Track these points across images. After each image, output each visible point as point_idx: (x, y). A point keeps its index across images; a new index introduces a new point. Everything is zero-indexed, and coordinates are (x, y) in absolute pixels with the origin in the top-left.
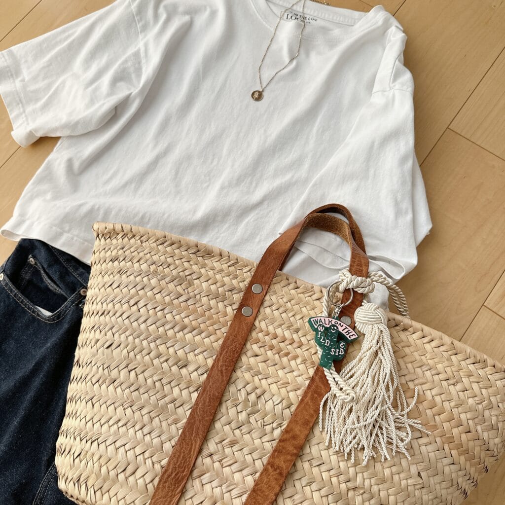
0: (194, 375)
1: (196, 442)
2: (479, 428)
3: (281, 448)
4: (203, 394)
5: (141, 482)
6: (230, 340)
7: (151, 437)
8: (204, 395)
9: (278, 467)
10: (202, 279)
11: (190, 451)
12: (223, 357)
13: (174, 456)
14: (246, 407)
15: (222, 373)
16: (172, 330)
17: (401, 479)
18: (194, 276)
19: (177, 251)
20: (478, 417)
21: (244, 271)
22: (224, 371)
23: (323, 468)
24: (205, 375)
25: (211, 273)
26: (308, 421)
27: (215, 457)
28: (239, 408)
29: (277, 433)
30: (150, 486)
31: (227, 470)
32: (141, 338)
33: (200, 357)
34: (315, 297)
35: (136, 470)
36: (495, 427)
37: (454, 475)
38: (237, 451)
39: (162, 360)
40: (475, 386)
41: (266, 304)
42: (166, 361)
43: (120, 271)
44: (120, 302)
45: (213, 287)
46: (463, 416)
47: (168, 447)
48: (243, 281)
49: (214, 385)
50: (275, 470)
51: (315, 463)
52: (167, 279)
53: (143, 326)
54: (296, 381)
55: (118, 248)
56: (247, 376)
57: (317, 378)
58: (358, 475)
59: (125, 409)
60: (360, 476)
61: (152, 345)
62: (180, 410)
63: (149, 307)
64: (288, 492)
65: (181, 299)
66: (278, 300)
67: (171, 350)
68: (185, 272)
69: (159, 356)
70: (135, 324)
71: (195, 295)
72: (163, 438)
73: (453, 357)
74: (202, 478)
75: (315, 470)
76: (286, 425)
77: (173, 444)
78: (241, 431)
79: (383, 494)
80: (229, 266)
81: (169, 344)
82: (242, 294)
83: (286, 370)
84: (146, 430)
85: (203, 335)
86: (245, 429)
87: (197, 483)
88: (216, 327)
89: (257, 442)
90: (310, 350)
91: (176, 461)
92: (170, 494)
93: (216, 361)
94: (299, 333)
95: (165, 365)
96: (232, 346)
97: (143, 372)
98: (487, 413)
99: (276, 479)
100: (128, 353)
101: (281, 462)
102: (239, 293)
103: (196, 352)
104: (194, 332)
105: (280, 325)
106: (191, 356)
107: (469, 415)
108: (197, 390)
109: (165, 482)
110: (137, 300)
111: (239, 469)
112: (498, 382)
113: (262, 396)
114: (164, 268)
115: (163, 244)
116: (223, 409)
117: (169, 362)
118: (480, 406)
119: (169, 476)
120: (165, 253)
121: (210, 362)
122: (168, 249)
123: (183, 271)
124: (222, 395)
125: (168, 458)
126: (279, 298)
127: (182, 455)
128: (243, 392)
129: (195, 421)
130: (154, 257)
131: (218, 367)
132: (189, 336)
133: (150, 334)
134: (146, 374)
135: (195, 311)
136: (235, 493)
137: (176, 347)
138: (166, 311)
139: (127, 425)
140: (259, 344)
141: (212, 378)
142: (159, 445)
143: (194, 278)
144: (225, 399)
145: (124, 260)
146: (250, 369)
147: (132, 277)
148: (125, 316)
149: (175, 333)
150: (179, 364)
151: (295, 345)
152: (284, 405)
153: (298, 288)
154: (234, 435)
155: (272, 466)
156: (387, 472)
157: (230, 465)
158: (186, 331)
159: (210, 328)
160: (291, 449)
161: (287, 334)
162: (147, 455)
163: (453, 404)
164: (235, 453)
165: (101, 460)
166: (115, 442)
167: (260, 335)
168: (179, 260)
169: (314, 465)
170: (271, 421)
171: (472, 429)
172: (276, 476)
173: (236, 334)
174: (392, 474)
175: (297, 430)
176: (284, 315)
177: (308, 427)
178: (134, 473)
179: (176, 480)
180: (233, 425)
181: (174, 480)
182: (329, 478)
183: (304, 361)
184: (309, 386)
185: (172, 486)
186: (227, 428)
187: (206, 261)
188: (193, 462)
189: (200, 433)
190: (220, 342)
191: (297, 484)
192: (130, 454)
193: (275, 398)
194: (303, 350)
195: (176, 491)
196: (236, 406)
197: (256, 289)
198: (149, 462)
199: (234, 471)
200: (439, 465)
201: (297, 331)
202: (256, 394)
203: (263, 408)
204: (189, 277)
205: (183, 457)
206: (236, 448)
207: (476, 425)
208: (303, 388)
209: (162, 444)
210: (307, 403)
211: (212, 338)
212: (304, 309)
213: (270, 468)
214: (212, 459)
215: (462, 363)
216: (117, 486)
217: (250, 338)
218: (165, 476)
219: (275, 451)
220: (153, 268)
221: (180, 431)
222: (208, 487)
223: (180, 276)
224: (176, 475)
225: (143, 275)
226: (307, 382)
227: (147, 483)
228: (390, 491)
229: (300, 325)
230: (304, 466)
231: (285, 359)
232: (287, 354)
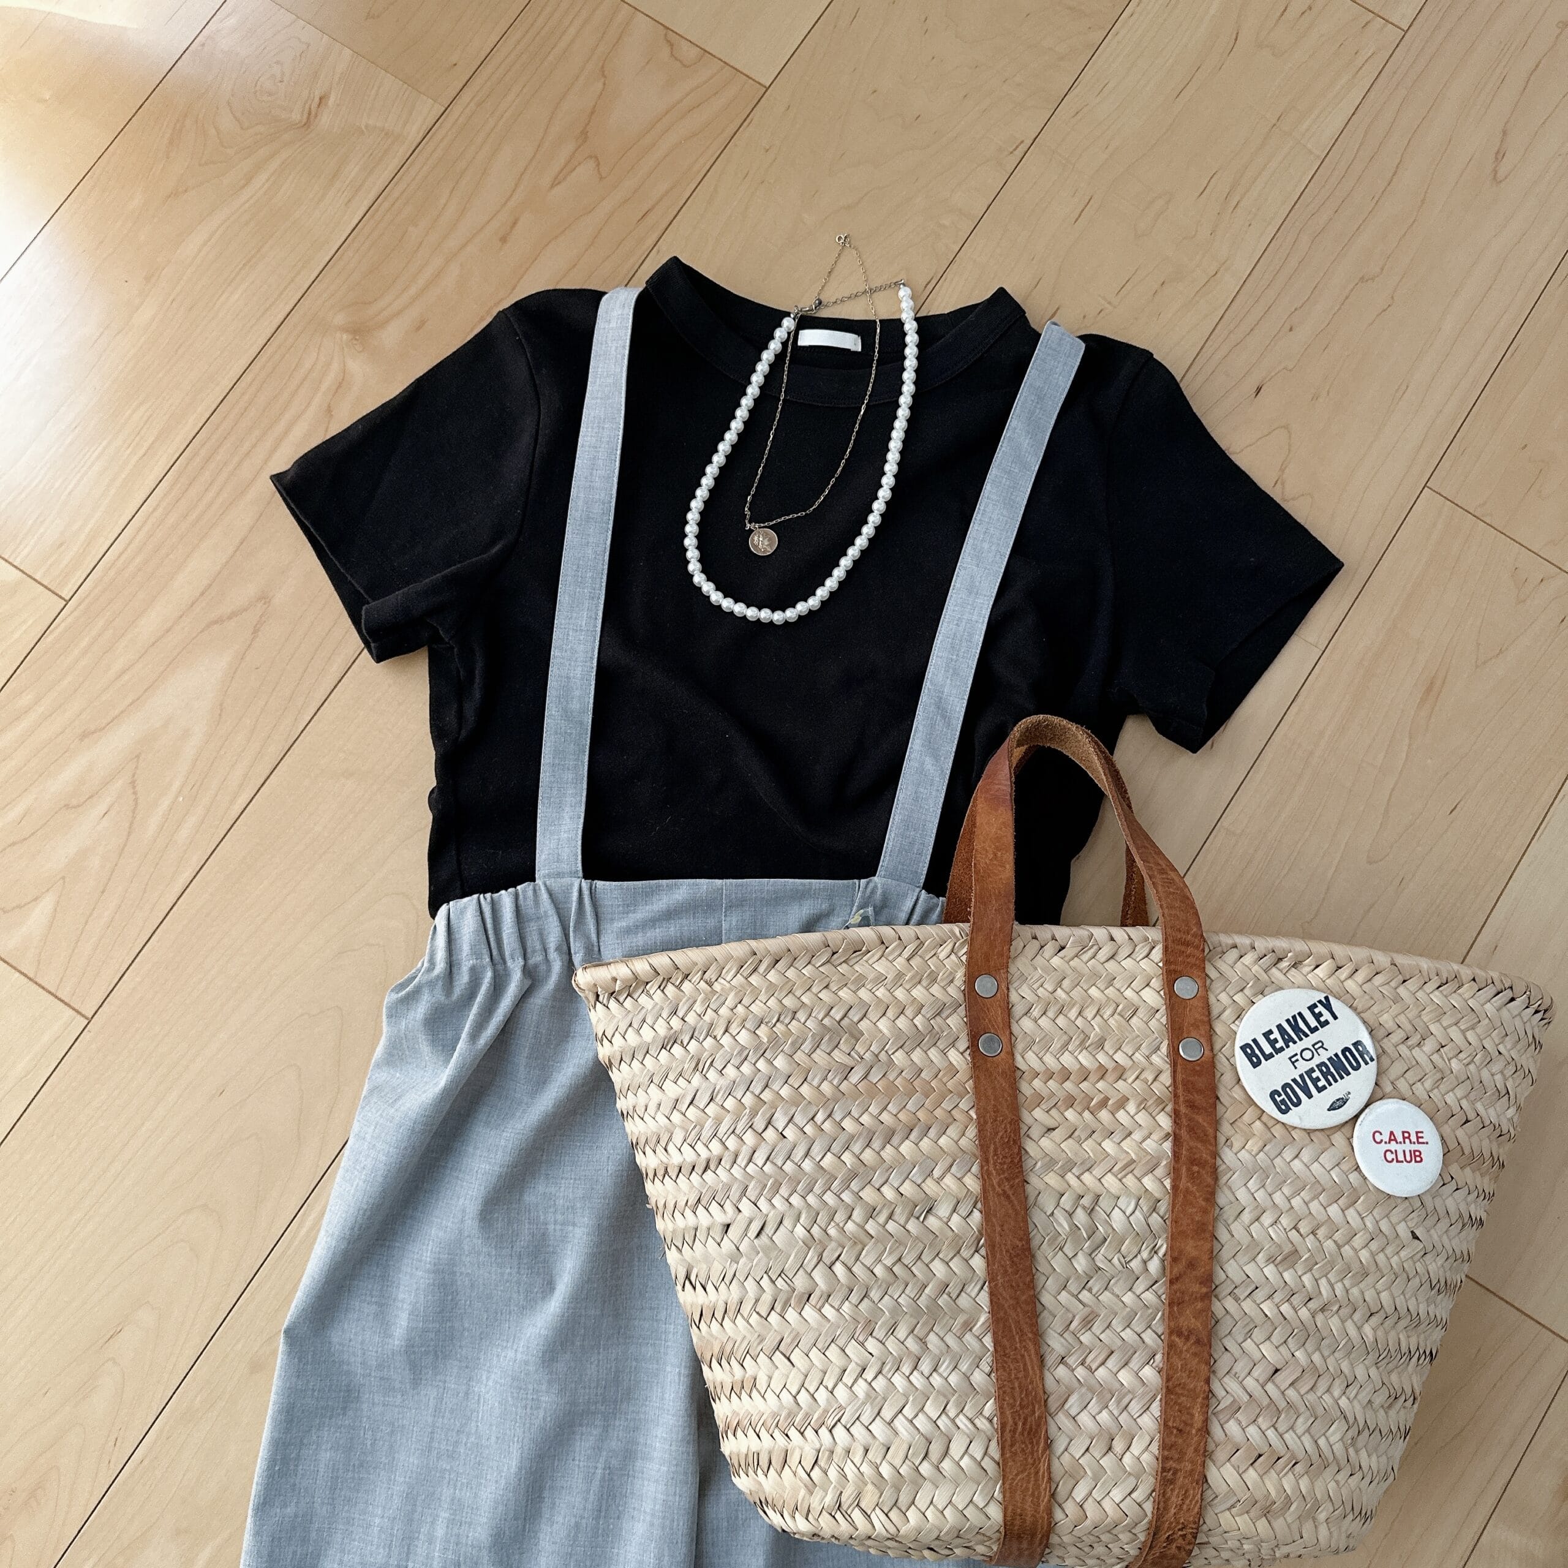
0: (956, 1221)
1: (1026, 1349)
2: (1479, 1106)
3: (1178, 1294)
4: (994, 1256)
5: (965, 1462)
6: (989, 1124)
7: (941, 1375)
8: (998, 1255)
9: (1190, 1332)
10: (873, 1015)
11: (1025, 1370)
12: (994, 1164)
13: (1004, 1392)
14: (1079, 1243)
15: (1008, 1197)
16: (868, 1150)
17: (1389, 1256)
18: (855, 1016)
19: (791, 973)
20: (1474, 1086)
21: (942, 956)
22: (1010, 1193)
23: (1259, 1295)
24: (977, 1215)
25: (881, 992)
26: (1203, 1224)
27: (1070, 1361)
28: (1069, 1250)
29: (1154, 1266)
30: (988, 1464)
31: (1101, 1373)
32: (817, 1189)
33: (949, 1181)
34: (1103, 955)
35: (948, 1447)
36: (1503, 1092)
37: (1463, 1207)
38: (1104, 1331)
39: (882, 1219)
40: (1454, 1032)
41: (1018, 1010)
42: (890, 1217)
43: (697, 1064)
44: (733, 1132)
45: (902, 1023)
46: (1450, 1099)
47: (978, 1378)
48: (952, 981)
49: (1005, 1228)
50: (1187, 1339)
51: (1242, 1293)
52: (807, 1047)
53: (807, 1165)
54: (1144, 1150)
55: (665, 1014)
56: (1052, 1179)
57: (1184, 1133)
58: (1319, 1282)
59: (862, 1344)
60: (1323, 1282)
61: (846, 1196)
62: (964, 1301)
63: (799, 1119)
64: (1223, 1363)
65: (854, 1077)
66: (1034, 992)
67: (888, 1192)
68: (832, 1013)
69: (871, 1213)
70: (789, 1167)
71: (877, 1056)
72: (964, 1367)
73: (1402, 991)
74: (1066, 1406)
75: (1247, 1306)
76: (1165, 1246)
77: (987, 1369)
78: (1090, 1290)
79: (1369, 1295)
80: (908, 960)
81: (877, 1181)
82: (962, 1011)
83: (1117, 1137)
84: (925, 1366)
85: (932, 1133)
86: (1096, 1285)
87: (1062, 1419)
88: (947, 1105)
89: (1128, 1298)
90: (1142, 1077)
91: (1011, 1401)
92: (1030, 1461)
93: (984, 1177)
94: (1107, 1047)
95: (891, 1226)
96: (1000, 1134)
97: (857, 1259)
98: (1485, 1074)
99: (1195, 1354)
100: (809, 1231)
101: (1188, 1320)
102: (955, 1011)
103: (937, 1173)
104: (913, 1136)
105: (1065, 1047)
106: (930, 1186)
107: (1460, 1092)
108: (977, 1251)
109: (1012, 1445)
110: (768, 1115)
111: (1123, 1362)
112: (1488, 1006)
113: (1097, 1208)
114: (787, 1025)
115: (755, 970)
116: (1042, 1266)
117: (895, 1217)
118: (1472, 1067)
119: (1014, 1431)
120: (772, 990)
121: (972, 1183)
122: (772, 976)
123: (827, 1014)
124: (1028, 1241)
125: (992, 1401)
126: (1035, 986)
127: (1016, 1385)
128: (1060, 1216)
129: (1005, 1313)
130: (753, 1008)
131: (994, 1189)
132: (906, 1148)
133: (832, 1176)
134: (868, 1258)
135: (891, 1091)
136: (1135, 1407)
137: (895, 1180)
138: (837, 1116)
139: (884, 1372)
140: (1044, 1106)
141: (995, 1216)
142: (966, 1384)
143: (856, 1019)
144: (1035, 1243)
145: (692, 1037)
146: (1050, 1164)
147: (730, 1071)
148: (759, 1158)
149: (878, 1153)
150: (916, 1213)
151: (1110, 1077)
152: (1145, 1209)
153: (1063, 948)
154: (1084, 1305)
155: (1180, 1334)
156: (1364, 1255)
157: (1103, 1363)
158: (895, 1140)
159: (938, 1113)
160: (1195, 1288)
161: (1084, 1059)
162: (952, 1411)
163: (1428, 1084)
164: (1101, 1337)
165: (870, 1455)
166: (878, 1413)
167: (1037, 1083)
168: (808, 993)
169: (1242, 1298)
170: (1135, 1251)
171: (1471, 1115)
172: (1194, 1349)
173: (995, 1106)
174: (1373, 1255)
175: (1190, 1248)
176: (1061, 1021)
177: (1208, 1235)
178: (946, 1453)
179: (1029, 1433)
180: (1073, 1286)
181: (1026, 1433)
182: (1276, 1311)
183: (1142, 1106)
184: (1176, 1155)
185: (1026, 1446)
186: (1064, 1296)
187: (857, 967)
188: (1041, 1386)
189: (1026, 1329)
190: (972, 1132)
191: (1229, 1343)
192: (921, 1422)
193: (1122, 1203)
194: (1130, 1080)
195: (1037, 1451)
196: (1061, 1249)
197: (985, 986)
198: (962, 1421)
199: (1115, 1370)
200: (1438, 1202)
201: (1100, 1044)
202: (1084, 1208)
203: (1110, 1231)
204: (845, 1023)
205: (1020, 1387)
206: (1097, 1328)
207: (1473, 1103)
208: (1164, 1163)
209: (968, 1378)
210: (1187, 1191)
211: (953, 1131)
212: (1093, 991)
213: (1177, 1340)
214: (1067, 1365)
215: (1420, 994)
216: (927, 1487)
217: (1021, 1099)
218: (1008, 1435)
219: (1171, 1305)
220: (763, 1032)
221: (988, 1341)
222: (1084, 1418)
223: (829, 1030)
224: (1024, 1424)
225: (752, 1058)
226: (1167, 1146)
227: (979, 1459)
228: (1380, 1286)
229: (1100, 1029)
230: (1225, 1305)
231: (1104, 1115)
232: (1104, 1103)
